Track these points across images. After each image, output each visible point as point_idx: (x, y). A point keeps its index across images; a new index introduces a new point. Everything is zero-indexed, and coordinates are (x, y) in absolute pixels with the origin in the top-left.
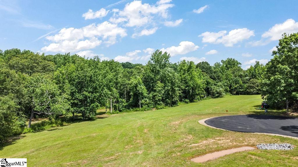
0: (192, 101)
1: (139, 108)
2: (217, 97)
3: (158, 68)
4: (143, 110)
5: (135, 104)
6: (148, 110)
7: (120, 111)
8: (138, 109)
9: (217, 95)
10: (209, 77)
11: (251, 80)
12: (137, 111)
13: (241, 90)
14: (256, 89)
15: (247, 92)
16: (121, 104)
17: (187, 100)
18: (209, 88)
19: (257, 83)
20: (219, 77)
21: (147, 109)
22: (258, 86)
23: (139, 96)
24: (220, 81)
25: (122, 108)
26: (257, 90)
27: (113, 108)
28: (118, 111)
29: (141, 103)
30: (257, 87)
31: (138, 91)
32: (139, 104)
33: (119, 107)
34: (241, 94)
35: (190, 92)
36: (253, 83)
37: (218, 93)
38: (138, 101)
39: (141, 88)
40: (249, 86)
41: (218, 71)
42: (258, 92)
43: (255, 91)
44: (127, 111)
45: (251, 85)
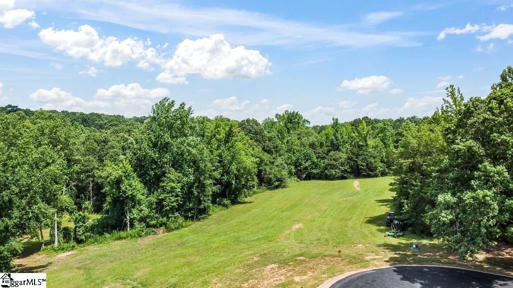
0: (234, 202)
1: (127, 230)
2: (277, 187)
3: (167, 137)
4: (135, 236)
5: (117, 221)
6: (147, 234)
7: (79, 242)
8: (123, 234)
9: (277, 183)
10: (261, 149)
11: (331, 153)
12: (120, 238)
13: (315, 171)
14: (340, 169)
15: (326, 174)
16: (82, 226)
17: (227, 202)
18: (261, 170)
19: (341, 158)
20: (277, 147)
21: (145, 231)
22: (342, 164)
23: (126, 204)
24: (280, 156)
25: (83, 233)
26: (342, 171)
27: (61, 235)
28: (73, 243)
29: (131, 219)
30: (342, 166)
31: (124, 192)
32: (125, 222)
33: (75, 231)
34: (314, 178)
35: (232, 184)
36: (334, 160)
37: (278, 180)
38: (123, 214)
39: (130, 186)
40: (328, 165)
41: (275, 138)
42: (343, 175)
43: (339, 173)
44: (96, 240)
45: (332, 162)
